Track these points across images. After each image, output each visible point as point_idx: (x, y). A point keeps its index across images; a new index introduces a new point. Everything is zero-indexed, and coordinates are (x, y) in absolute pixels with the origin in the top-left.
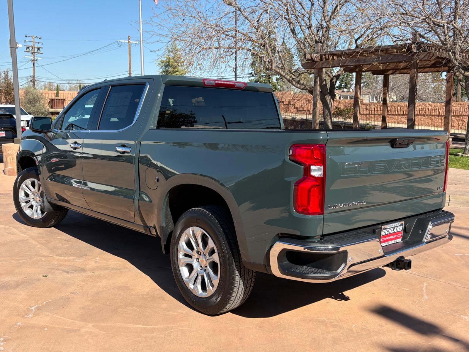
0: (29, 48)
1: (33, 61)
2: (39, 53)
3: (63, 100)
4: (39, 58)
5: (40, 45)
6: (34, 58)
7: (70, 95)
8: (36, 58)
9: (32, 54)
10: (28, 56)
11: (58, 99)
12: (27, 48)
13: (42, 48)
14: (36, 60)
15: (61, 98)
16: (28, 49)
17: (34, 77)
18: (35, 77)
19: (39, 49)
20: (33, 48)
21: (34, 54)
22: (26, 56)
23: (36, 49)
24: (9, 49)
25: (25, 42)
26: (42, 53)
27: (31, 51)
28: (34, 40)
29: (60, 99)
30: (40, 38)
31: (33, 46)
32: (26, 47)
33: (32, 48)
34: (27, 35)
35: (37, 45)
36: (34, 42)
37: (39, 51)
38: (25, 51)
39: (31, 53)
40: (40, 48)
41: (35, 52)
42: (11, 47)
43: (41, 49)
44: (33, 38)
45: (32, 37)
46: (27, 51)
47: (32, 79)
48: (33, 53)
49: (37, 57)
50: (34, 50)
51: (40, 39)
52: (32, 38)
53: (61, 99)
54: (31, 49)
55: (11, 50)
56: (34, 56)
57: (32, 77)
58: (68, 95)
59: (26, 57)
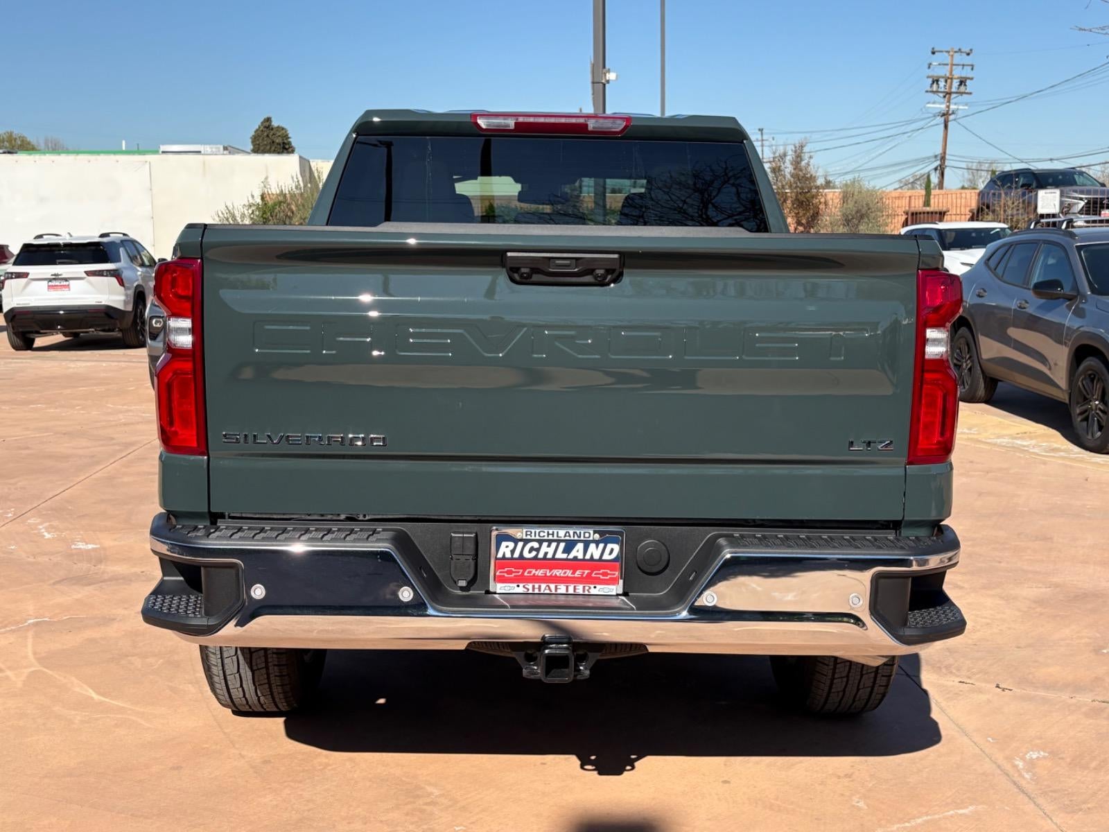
0: (937, 81)
1: (944, 115)
2: (962, 93)
3: (940, 213)
4: (961, 107)
5: (966, 72)
6: (948, 107)
7: (963, 201)
8: (953, 107)
9: (945, 97)
10: (934, 103)
11: (928, 213)
12: (933, 82)
13: (972, 79)
14: (953, 113)
15: (937, 209)
16: (935, 85)
17: (943, 158)
18: (947, 157)
19: (962, 82)
20: (949, 81)
21: (950, 97)
22: (929, 103)
23: (956, 83)
24: (590, 85)
25: (929, 67)
26: (971, 93)
27: (943, 90)
28: (952, 60)
29: (932, 213)
30: (968, 51)
31: (948, 75)
32: (930, 81)
33: (946, 81)
34: (935, 50)
35: (958, 73)
36: (953, 65)
37: (962, 89)
38: (927, 92)
39: (942, 95)
40: (967, 78)
41: (954, 90)
42: (593, 83)
43: (968, 82)
44: (951, 53)
45: (948, 52)
46: (932, 92)
47: (938, 163)
48: (947, 93)
49: (955, 104)
50: (951, 87)
51: (968, 54)
52: (946, 54)
53: (936, 213)
54: (942, 83)
55: (593, 89)
56: (949, 101)
57: (939, 158)
58: (959, 201)
59: (928, 105)
